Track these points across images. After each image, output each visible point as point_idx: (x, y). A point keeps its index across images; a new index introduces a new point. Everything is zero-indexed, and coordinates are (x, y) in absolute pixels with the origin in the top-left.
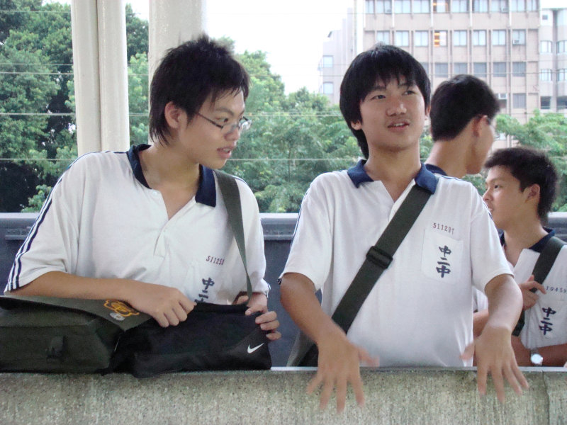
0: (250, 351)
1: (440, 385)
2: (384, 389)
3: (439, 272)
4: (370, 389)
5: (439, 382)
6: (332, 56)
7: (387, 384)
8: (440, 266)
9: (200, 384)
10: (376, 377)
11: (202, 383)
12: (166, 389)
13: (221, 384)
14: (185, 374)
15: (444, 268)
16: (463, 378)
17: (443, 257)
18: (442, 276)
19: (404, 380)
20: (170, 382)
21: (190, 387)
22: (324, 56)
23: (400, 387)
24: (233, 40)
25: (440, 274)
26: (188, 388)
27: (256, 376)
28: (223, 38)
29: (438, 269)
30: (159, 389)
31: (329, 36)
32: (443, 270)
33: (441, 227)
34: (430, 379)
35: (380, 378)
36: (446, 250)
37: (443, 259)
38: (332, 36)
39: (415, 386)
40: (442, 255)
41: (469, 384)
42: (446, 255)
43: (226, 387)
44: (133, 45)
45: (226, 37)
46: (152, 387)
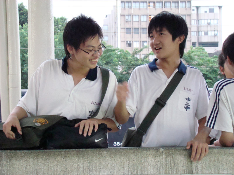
0: (96, 141)
1: (149, 154)
2: (125, 156)
3: (185, 108)
4: (120, 156)
5: (148, 153)
6: (107, 25)
7: (127, 154)
8: (186, 106)
9: (50, 155)
10: (122, 151)
11: (50, 154)
12: (35, 157)
13: (58, 155)
14: (43, 151)
15: (187, 107)
16: (158, 151)
17: (187, 102)
18: (187, 110)
19: (134, 152)
20: (37, 154)
21: (45, 156)
22: (104, 25)
23: (132, 155)
24: (66, 18)
25: (186, 109)
26: (44, 157)
27: (73, 151)
28: (62, 17)
29: (185, 107)
30: (32, 157)
31: (106, 17)
32: (187, 108)
33: (187, 89)
34: (145, 152)
35: (124, 151)
36: (188, 99)
37: (187, 103)
38: (107, 17)
39: (138, 154)
40: (187, 101)
41: (160, 153)
42: (189, 101)
43: (60, 156)
44: (24, 20)
45: (63, 17)
46: (29, 157)
